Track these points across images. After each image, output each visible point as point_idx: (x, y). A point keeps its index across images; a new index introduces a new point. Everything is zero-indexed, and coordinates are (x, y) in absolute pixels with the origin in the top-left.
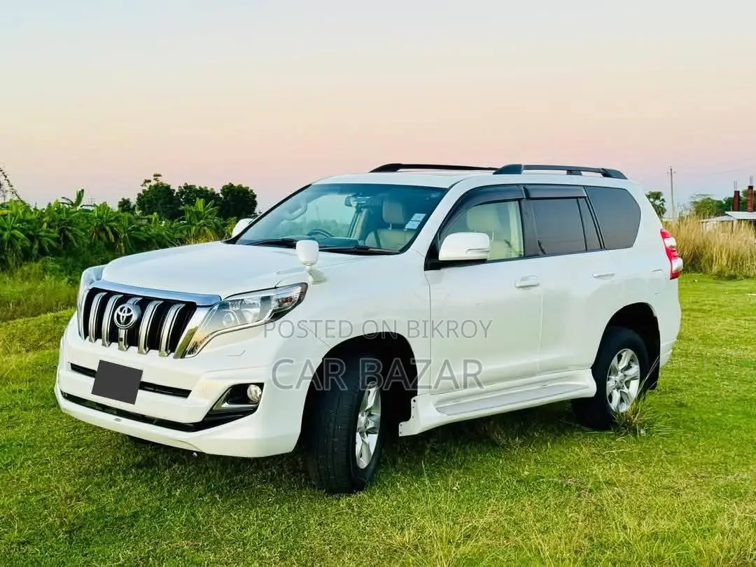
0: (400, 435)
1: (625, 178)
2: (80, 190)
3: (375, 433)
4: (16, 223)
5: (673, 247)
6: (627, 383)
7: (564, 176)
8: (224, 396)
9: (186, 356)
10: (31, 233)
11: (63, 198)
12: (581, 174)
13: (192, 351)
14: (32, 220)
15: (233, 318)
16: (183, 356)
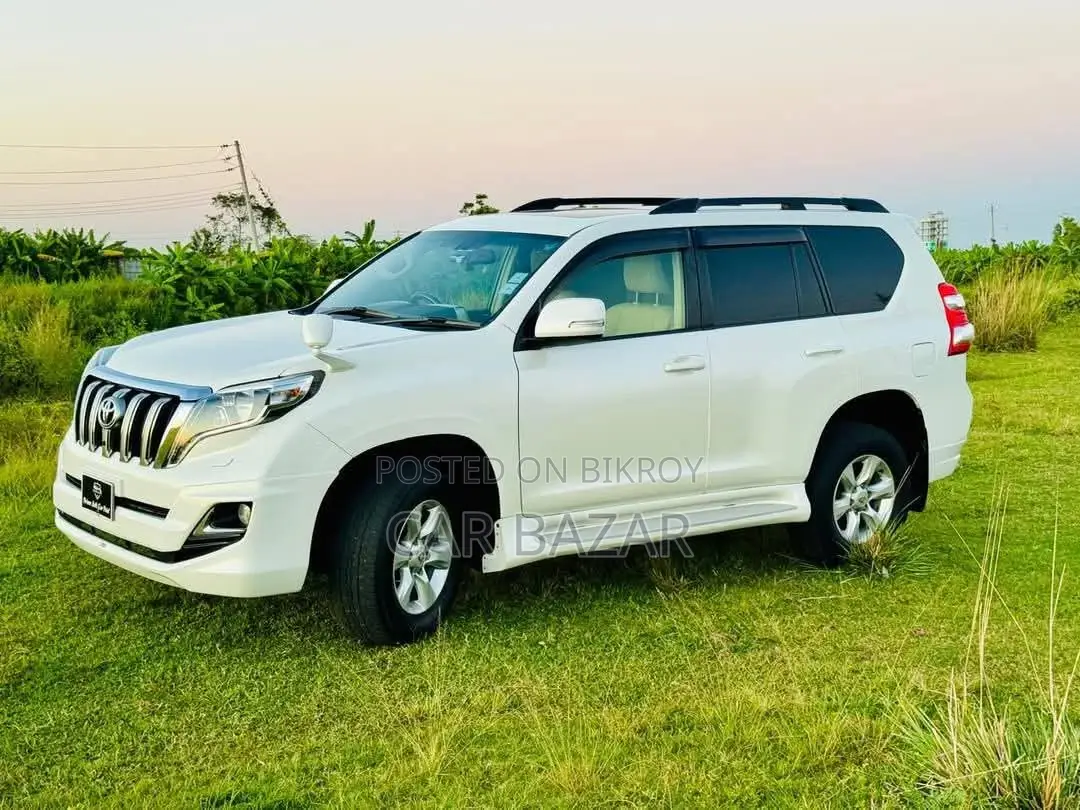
0: (484, 571)
1: (885, 211)
2: (370, 221)
3: (445, 568)
4: (280, 269)
5: (961, 308)
6: (875, 504)
7: (776, 212)
8: (206, 517)
9: (169, 466)
10: (299, 281)
11: (346, 232)
12: (804, 209)
13: (175, 460)
14: (301, 264)
15: (223, 417)
16: (164, 466)
